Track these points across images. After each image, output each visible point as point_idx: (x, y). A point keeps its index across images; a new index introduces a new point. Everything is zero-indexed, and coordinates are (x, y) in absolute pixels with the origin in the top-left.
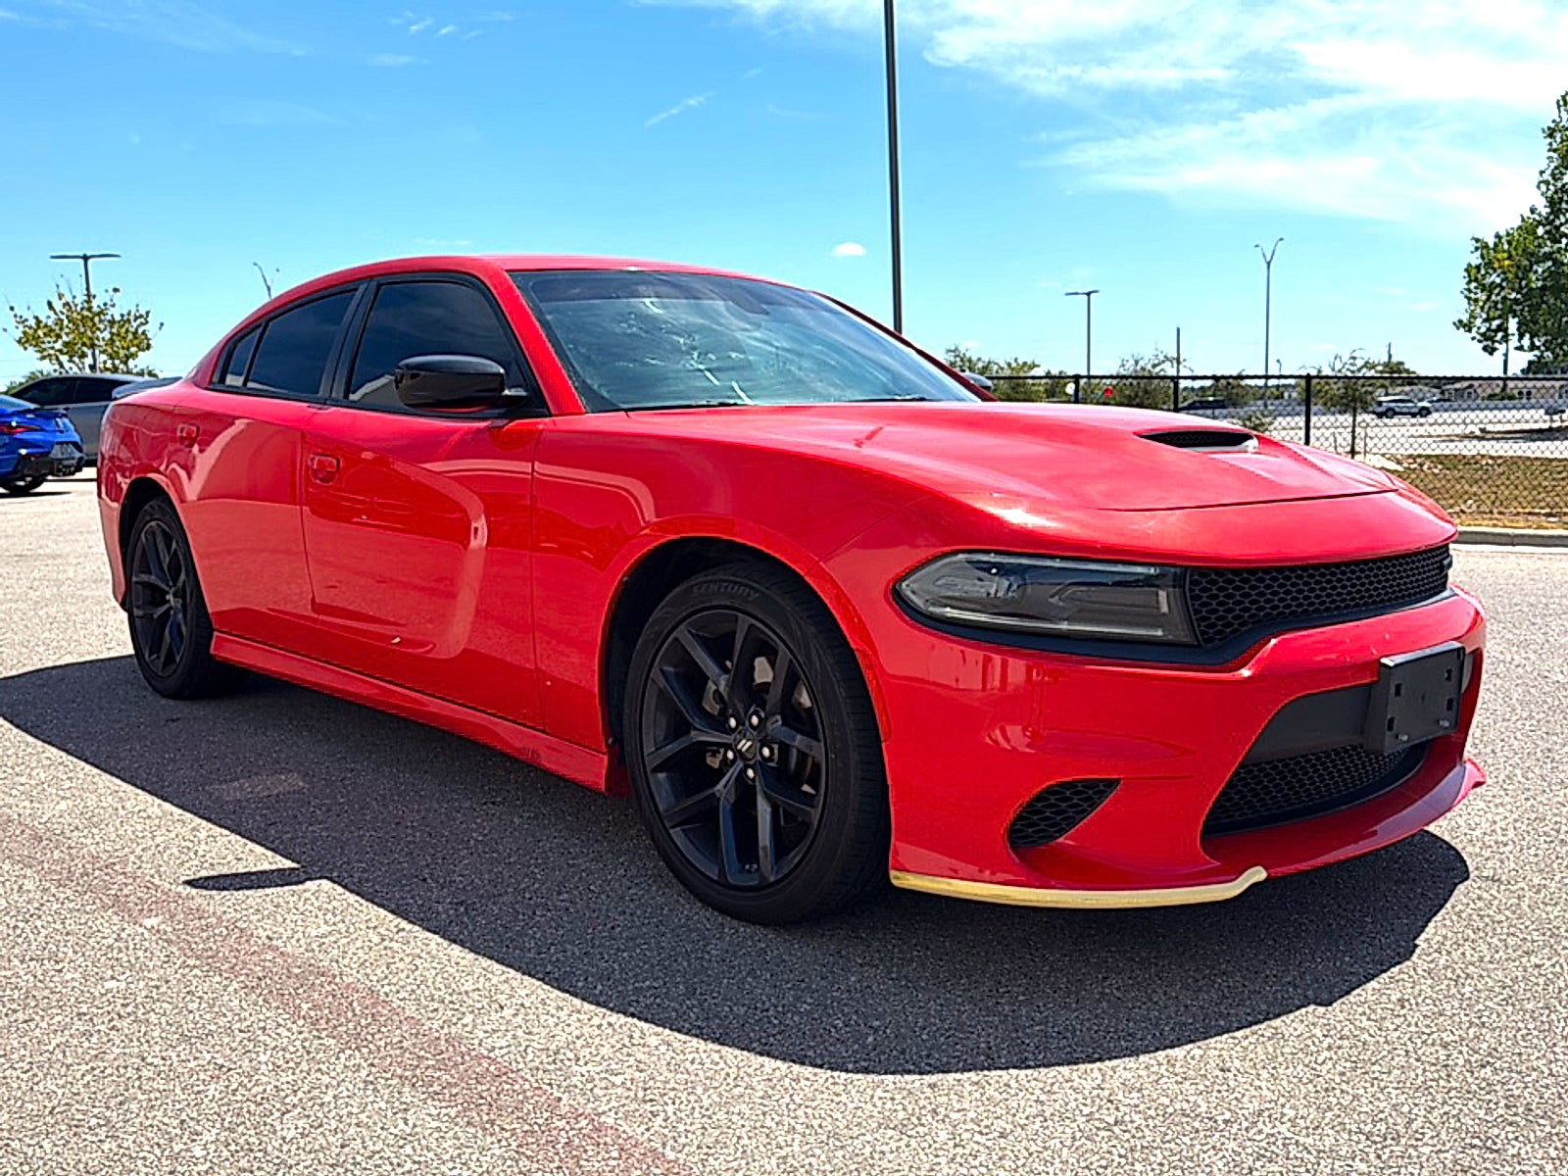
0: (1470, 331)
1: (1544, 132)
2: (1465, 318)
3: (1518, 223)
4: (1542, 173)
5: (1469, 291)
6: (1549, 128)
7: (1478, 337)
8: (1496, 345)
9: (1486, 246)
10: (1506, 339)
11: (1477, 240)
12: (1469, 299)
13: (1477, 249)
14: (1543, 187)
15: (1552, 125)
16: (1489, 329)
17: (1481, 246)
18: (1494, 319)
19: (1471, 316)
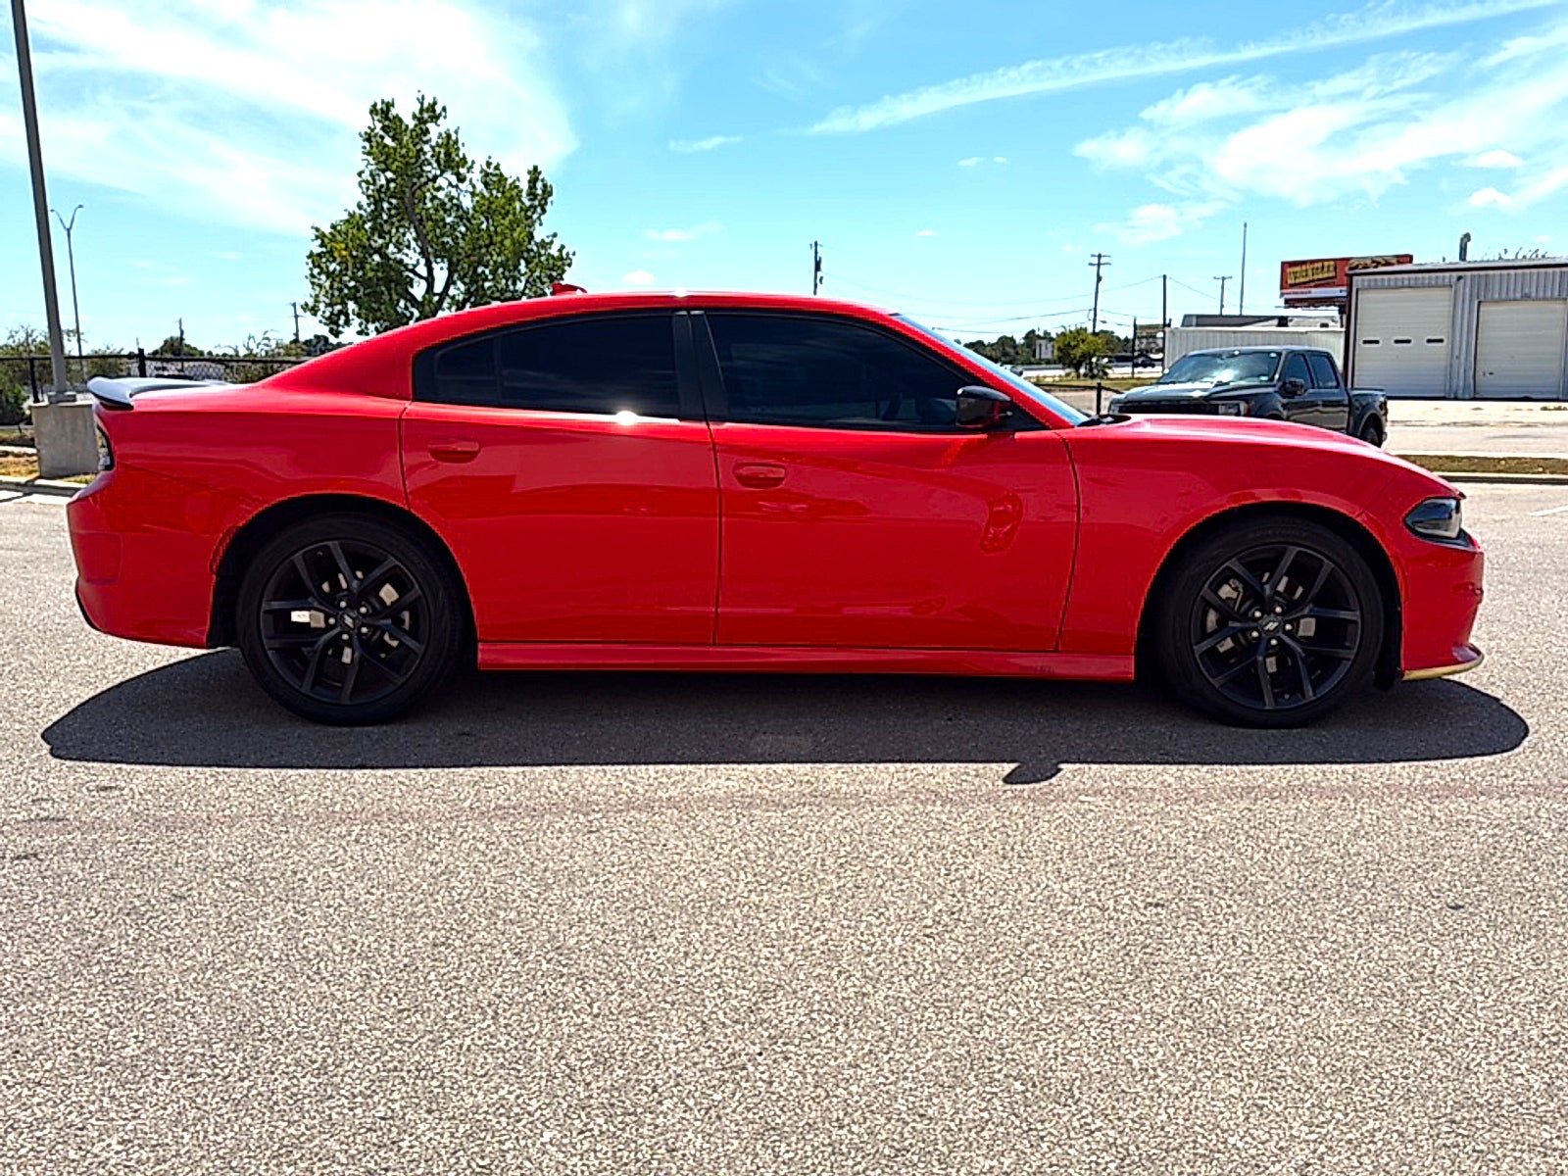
0: (315, 314)
1: (361, 135)
2: (311, 302)
3: (345, 217)
4: (360, 174)
5: (312, 276)
6: (366, 133)
7: (324, 321)
8: (341, 329)
9: (324, 235)
10: (347, 323)
11: (317, 230)
12: (313, 283)
13: (317, 237)
14: (364, 185)
15: (369, 131)
16: (332, 313)
17: (320, 236)
18: (336, 304)
19: (316, 301)
